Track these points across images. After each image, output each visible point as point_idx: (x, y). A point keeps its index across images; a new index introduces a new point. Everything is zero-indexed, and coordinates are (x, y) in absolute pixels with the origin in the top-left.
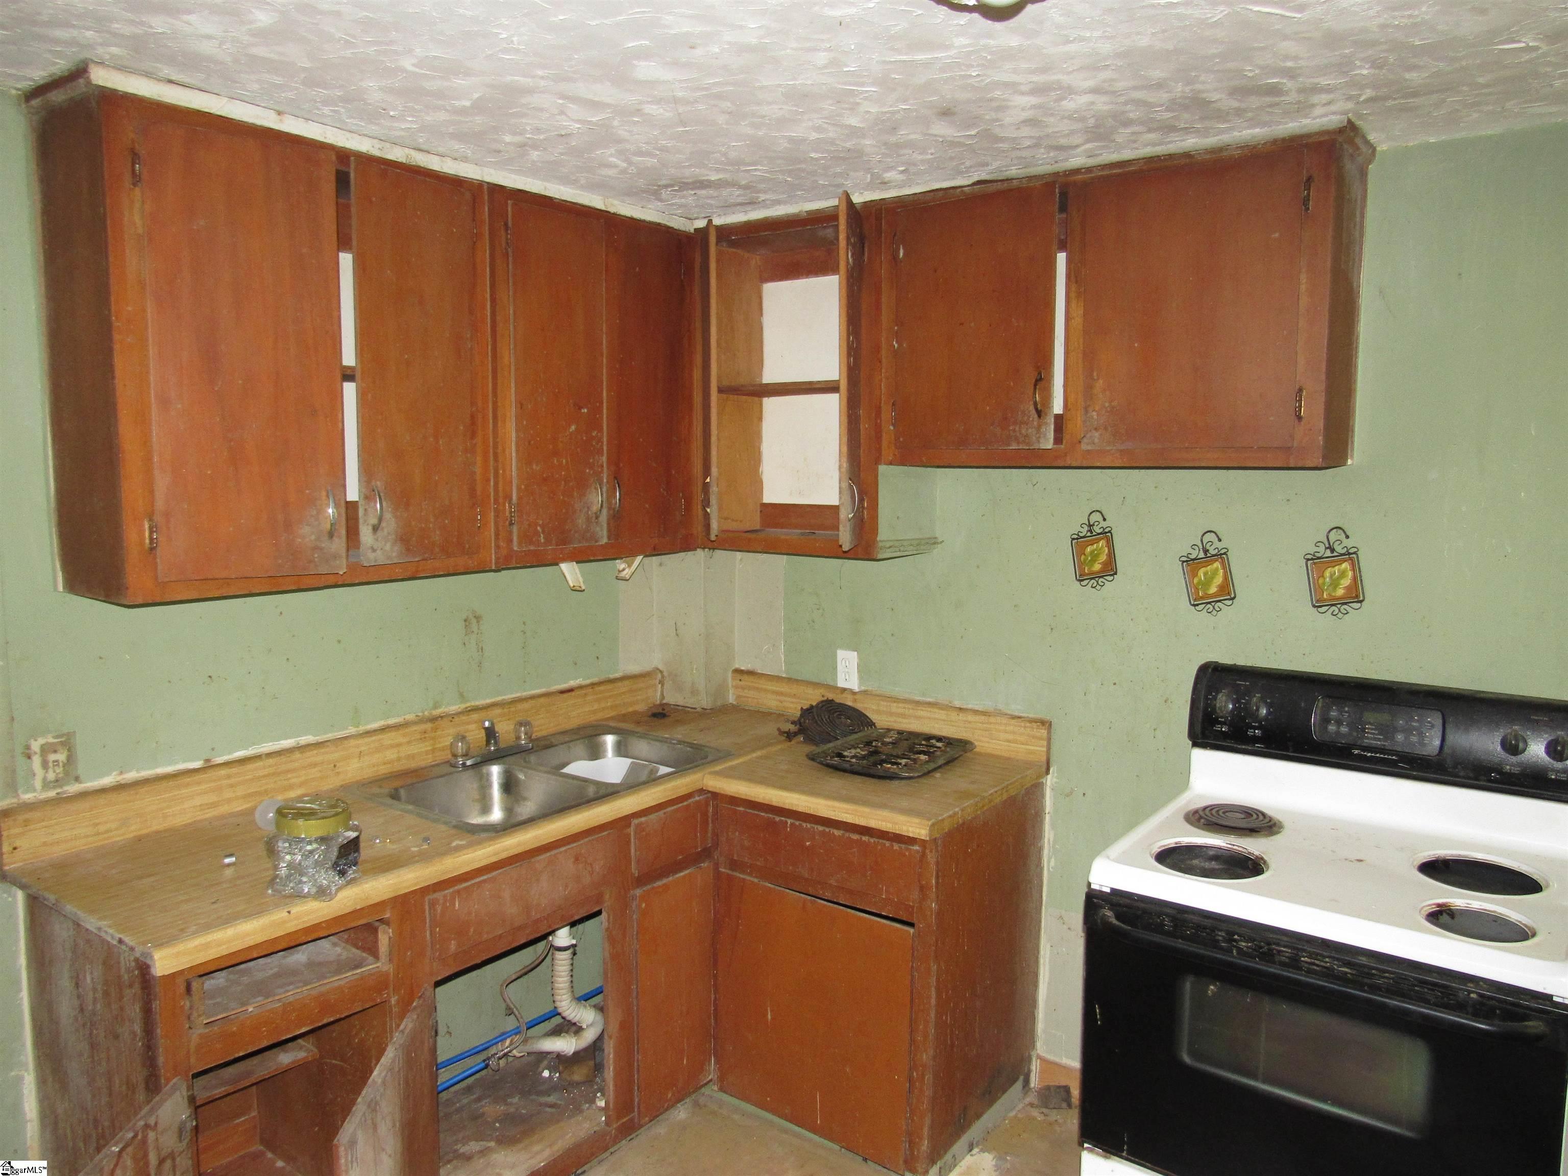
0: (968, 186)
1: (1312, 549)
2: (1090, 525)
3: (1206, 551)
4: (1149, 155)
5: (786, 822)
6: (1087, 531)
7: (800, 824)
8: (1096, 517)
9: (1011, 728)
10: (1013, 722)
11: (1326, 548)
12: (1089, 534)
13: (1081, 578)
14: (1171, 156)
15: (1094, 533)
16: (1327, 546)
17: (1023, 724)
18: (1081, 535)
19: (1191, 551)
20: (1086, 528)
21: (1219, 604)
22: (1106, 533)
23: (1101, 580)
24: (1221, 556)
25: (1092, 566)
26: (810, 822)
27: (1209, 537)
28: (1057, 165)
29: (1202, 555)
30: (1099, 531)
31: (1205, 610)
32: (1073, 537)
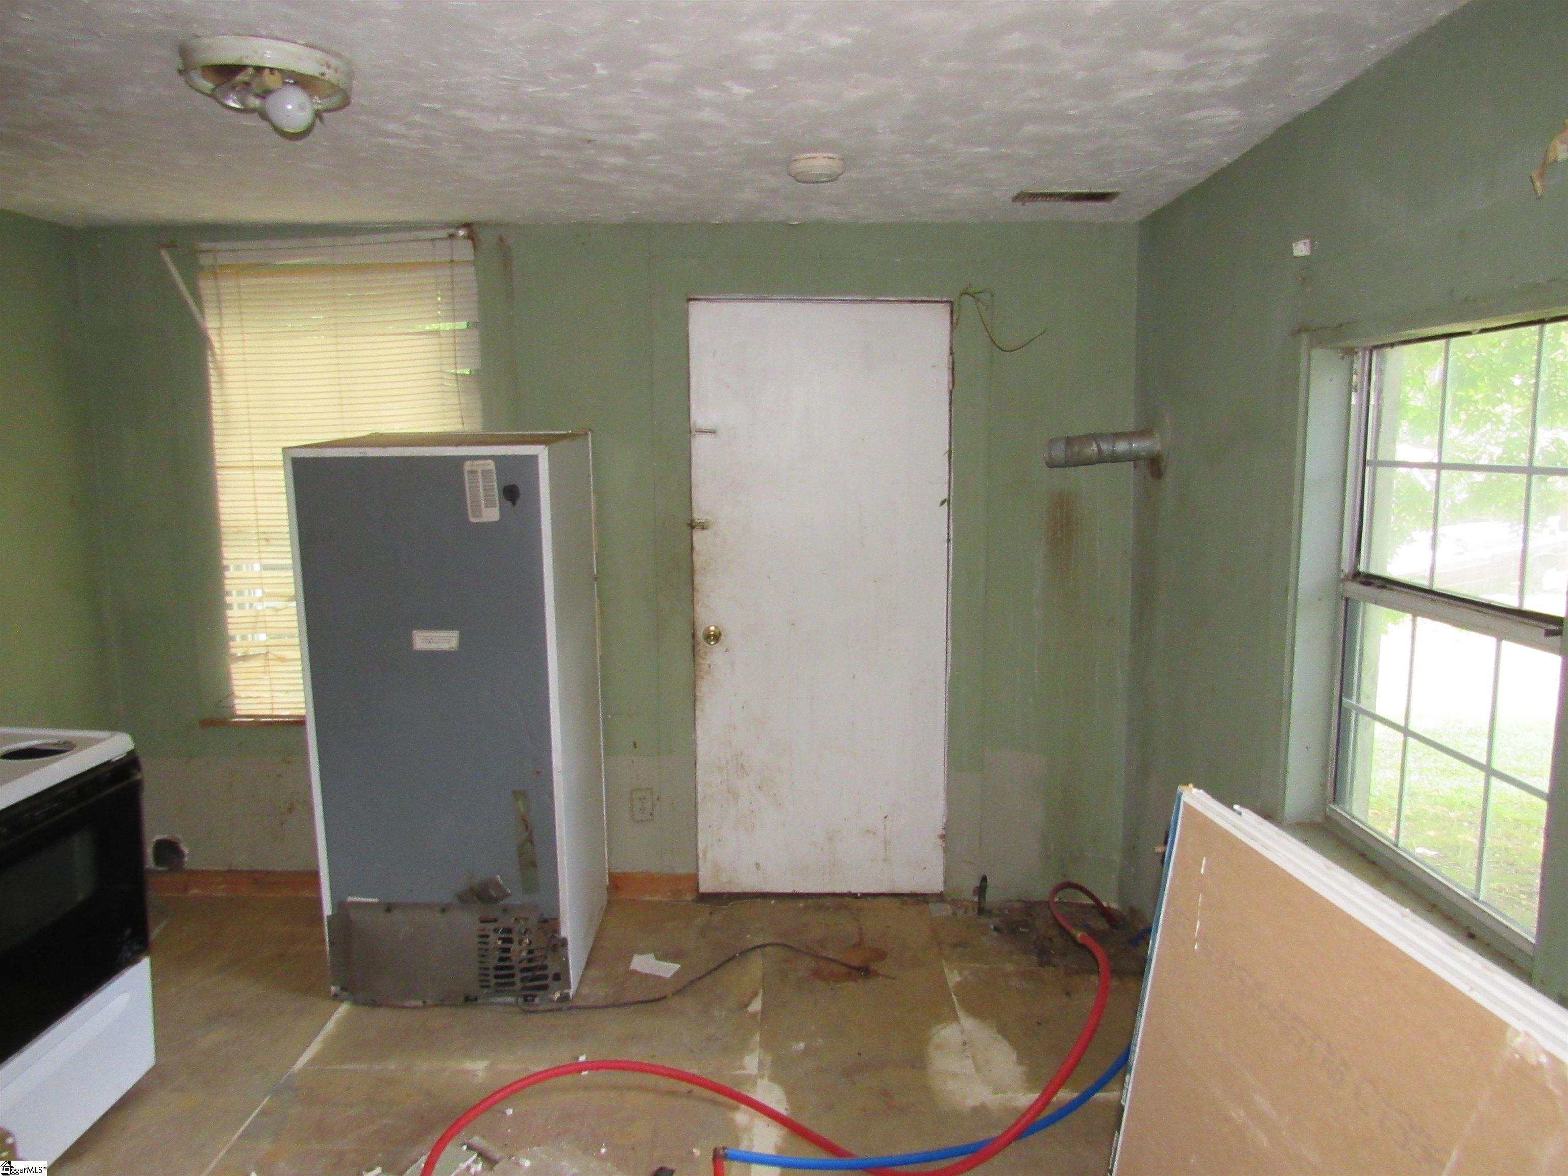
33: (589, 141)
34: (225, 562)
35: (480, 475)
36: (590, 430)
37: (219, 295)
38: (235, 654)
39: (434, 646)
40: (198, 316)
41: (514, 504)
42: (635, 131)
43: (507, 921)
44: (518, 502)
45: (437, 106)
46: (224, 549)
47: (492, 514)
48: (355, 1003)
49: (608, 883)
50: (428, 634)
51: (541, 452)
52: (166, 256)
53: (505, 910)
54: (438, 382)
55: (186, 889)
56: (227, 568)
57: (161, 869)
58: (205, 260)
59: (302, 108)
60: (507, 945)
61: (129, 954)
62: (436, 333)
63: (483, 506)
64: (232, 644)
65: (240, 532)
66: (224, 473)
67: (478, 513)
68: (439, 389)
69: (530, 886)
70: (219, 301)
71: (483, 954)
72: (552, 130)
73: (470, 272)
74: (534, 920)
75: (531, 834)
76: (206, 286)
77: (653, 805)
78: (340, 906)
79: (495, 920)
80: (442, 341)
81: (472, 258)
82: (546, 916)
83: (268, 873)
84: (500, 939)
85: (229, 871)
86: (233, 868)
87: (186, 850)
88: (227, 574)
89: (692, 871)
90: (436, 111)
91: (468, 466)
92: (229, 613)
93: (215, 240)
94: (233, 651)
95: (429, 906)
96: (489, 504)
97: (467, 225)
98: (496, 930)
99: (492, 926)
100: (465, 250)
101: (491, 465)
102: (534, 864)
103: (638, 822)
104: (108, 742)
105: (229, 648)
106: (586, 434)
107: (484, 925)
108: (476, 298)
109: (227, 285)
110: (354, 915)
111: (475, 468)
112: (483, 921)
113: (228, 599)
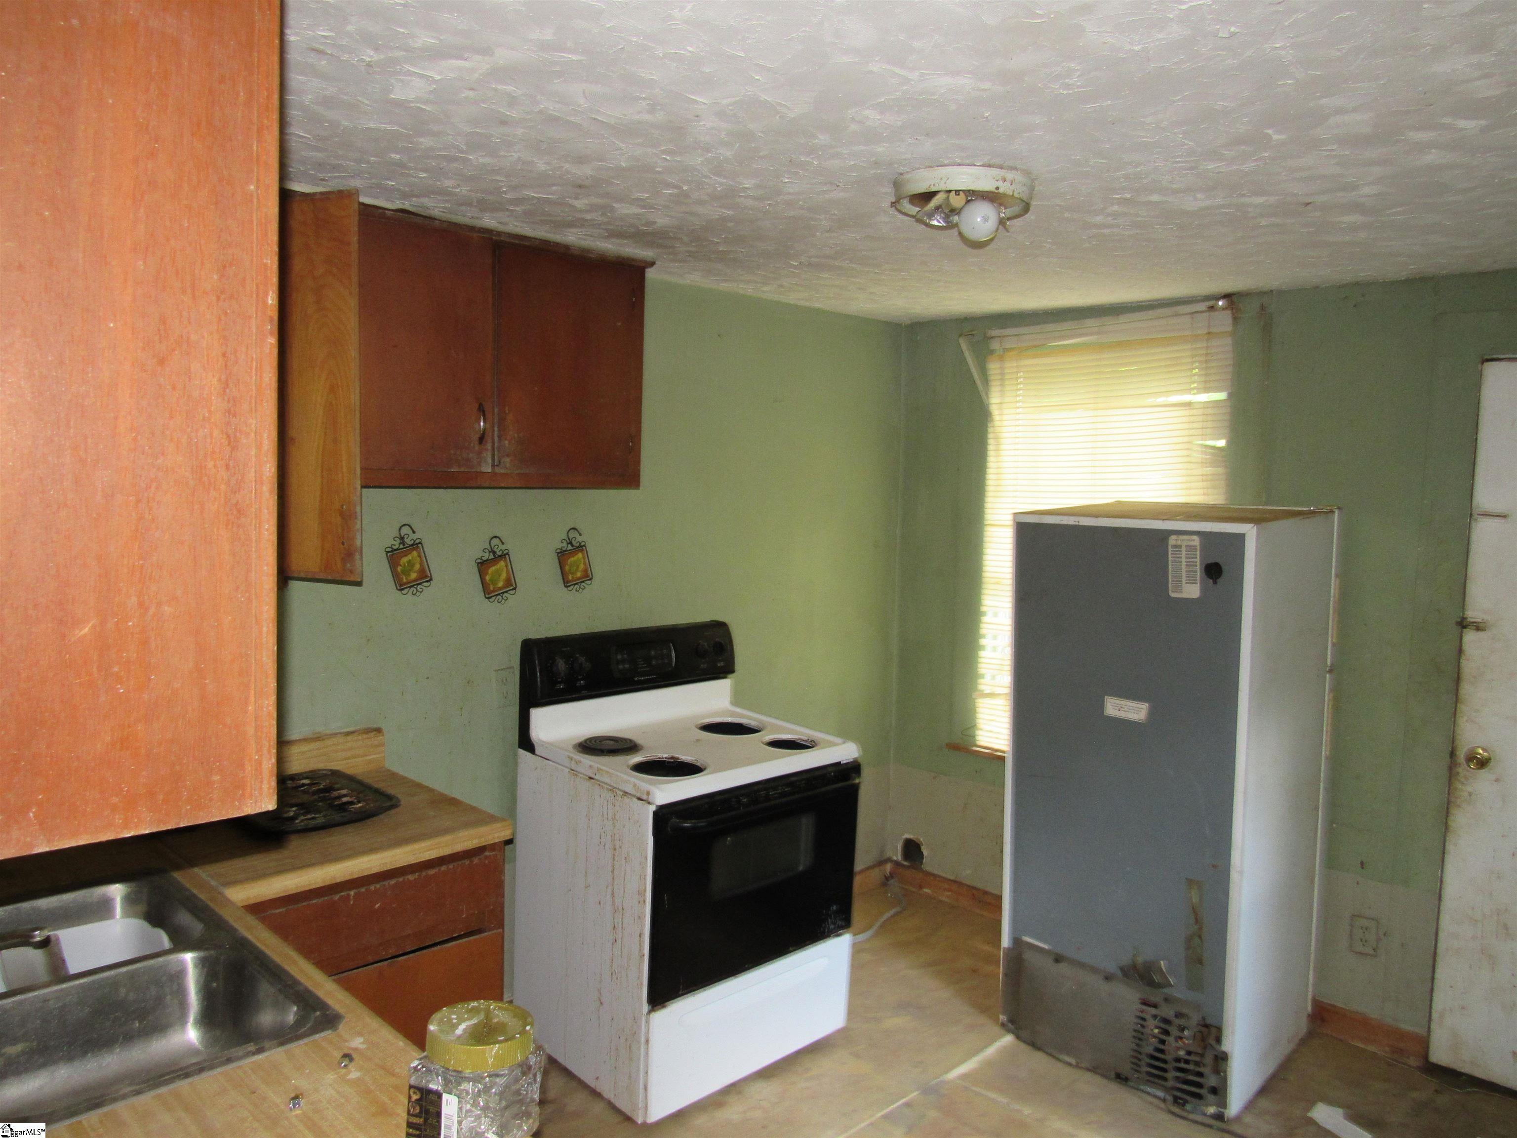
0: (393, 210)
1: (560, 546)
2: (402, 538)
3: (494, 552)
4: (544, 238)
5: (349, 895)
6: (400, 544)
7: (366, 890)
8: (405, 530)
9: (349, 745)
10: (349, 738)
11: (568, 544)
12: (401, 546)
13: (401, 586)
14: (557, 244)
15: (406, 546)
16: (568, 542)
17: (360, 737)
18: (395, 547)
19: (484, 554)
20: (398, 541)
21: (505, 594)
22: (417, 544)
23: (419, 586)
24: (504, 556)
25: (409, 575)
26: (378, 882)
27: (495, 542)
28: (472, 221)
29: (492, 556)
30: (411, 543)
31: (496, 601)
32: (387, 550)
33: (1308, 204)
34: (983, 609)
35: (1184, 549)
36: (1339, 508)
37: (1002, 374)
38: (982, 691)
39: (1122, 715)
40: (983, 394)
41: (1215, 583)
42: (1354, 187)
43: (1168, 1012)
44: (1220, 581)
45: (1128, 196)
46: (983, 597)
47: (1192, 591)
48: (1018, 1037)
49: (1309, 1008)
50: (1118, 702)
51: (1249, 530)
52: (964, 344)
53: (1167, 1000)
54: (1185, 453)
55: (921, 887)
56: (984, 614)
57: (906, 863)
58: (995, 345)
59: (985, 219)
60: (1164, 1037)
61: (832, 927)
62: (1189, 405)
63: (1184, 581)
64: (981, 681)
65: (997, 583)
66: (992, 530)
67: (1178, 588)
68: (1185, 459)
69: (1195, 984)
70: (1003, 380)
71: (1139, 1037)
72: (1260, 200)
73: (1227, 342)
74: (1195, 1019)
75: (1201, 929)
76: (993, 367)
77: (1379, 940)
78: (1017, 941)
79: (1155, 1006)
80: (1194, 412)
81: (1229, 329)
82: (1208, 1022)
83: (986, 893)
84: (1157, 1027)
85: (955, 882)
86: (958, 880)
87: (925, 853)
88: (984, 619)
89: (1422, 1031)
90: (1126, 199)
91: (1172, 540)
92: (982, 653)
93: (1003, 327)
94: (981, 687)
95: (1094, 970)
96: (1190, 581)
97: (1227, 296)
98: (1155, 1017)
99: (1153, 1011)
100: (1223, 320)
101: (1196, 541)
102: (1200, 961)
103: (1357, 953)
104: (840, 746)
105: (976, 684)
106: (1332, 512)
107: (1144, 1007)
108: (1230, 369)
109: (1010, 365)
110: (1028, 955)
111: (1179, 543)
112: (1145, 1003)
113: (982, 642)
